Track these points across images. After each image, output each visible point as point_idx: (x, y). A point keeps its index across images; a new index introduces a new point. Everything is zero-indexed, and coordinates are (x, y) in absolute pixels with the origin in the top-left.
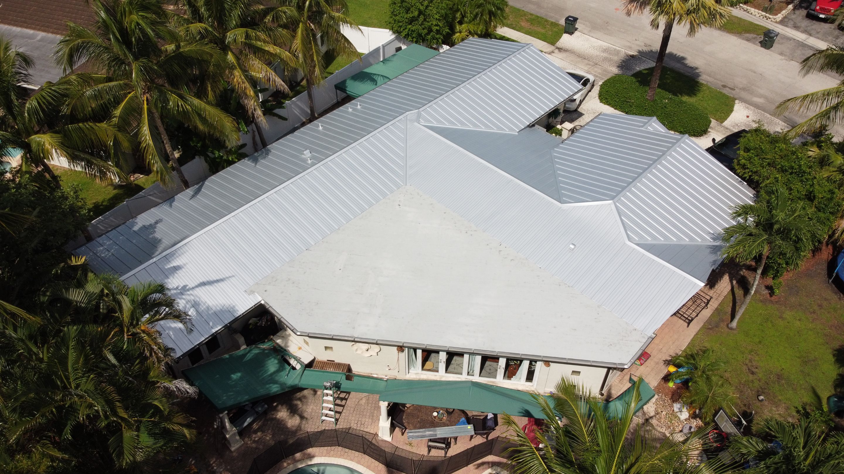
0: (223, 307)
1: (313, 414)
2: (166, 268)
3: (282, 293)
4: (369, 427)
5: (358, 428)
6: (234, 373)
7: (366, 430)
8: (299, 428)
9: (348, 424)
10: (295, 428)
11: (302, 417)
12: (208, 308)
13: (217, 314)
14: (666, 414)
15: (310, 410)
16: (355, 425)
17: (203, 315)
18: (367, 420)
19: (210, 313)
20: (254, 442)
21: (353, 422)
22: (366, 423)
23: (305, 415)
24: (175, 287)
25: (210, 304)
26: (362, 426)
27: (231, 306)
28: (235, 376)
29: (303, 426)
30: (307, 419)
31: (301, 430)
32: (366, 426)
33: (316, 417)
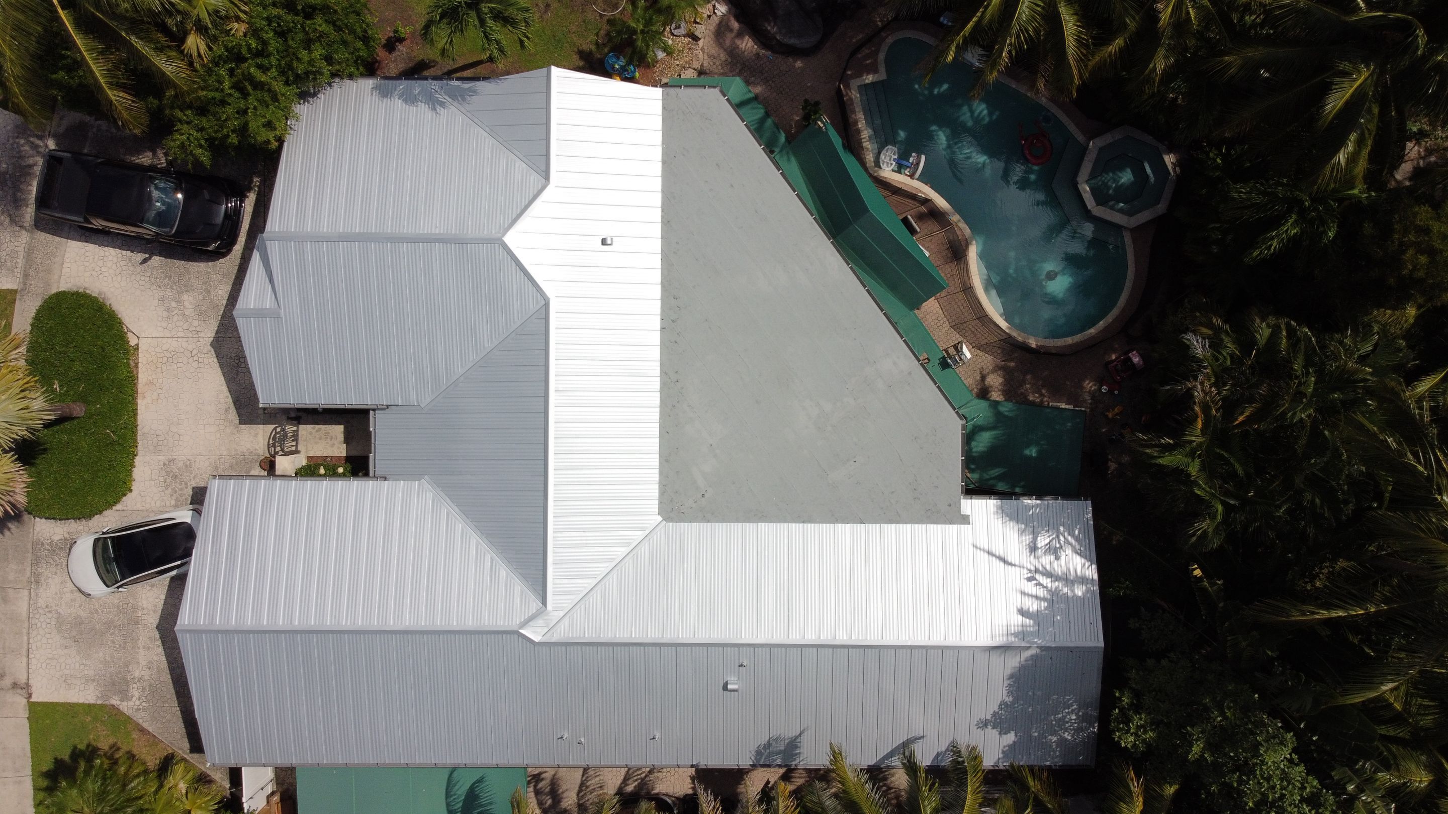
0: (1006, 522)
1: (969, 373)
2: (1031, 622)
3: (936, 487)
4: (934, 312)
5: (945, 319)
6: (1031, 457)
7: (940, 312)
8: (997, 368)
9: (949, 332)
10: (999, 372)
11: (983, 378)
12: (1022, 532)
13: (1015, 517)
14: (677, 59)
15: (969, 379)
16: (944, 325)
17: (1031, 529)
18: (930, 320)
19: (1023, 526)
20: (1042, 395)
21: (943, 331)
22: (933, 318)
23: (978, 378)
24: (1038, 587)
25: (1016, 535)
26: (939, 319)
27: (996, 517)
28: (1032, 451)
29: (991, 368)
30: (981, 373)
31: (997, 366)
32: (937, 315)
33: (970, 368)
